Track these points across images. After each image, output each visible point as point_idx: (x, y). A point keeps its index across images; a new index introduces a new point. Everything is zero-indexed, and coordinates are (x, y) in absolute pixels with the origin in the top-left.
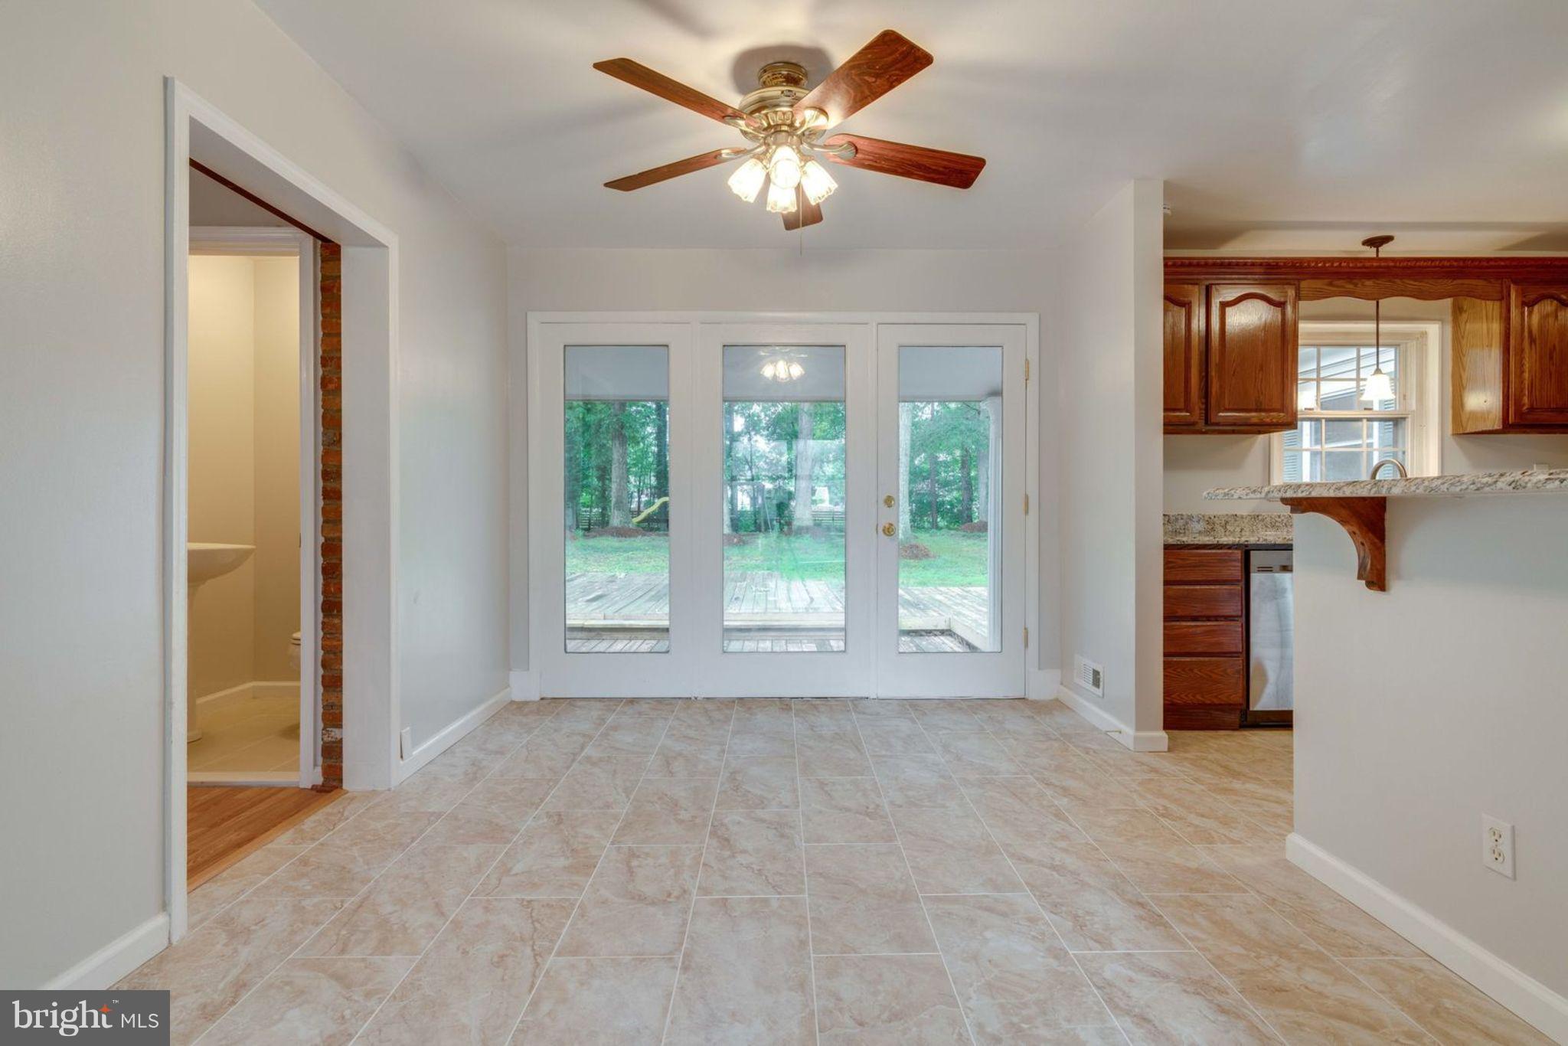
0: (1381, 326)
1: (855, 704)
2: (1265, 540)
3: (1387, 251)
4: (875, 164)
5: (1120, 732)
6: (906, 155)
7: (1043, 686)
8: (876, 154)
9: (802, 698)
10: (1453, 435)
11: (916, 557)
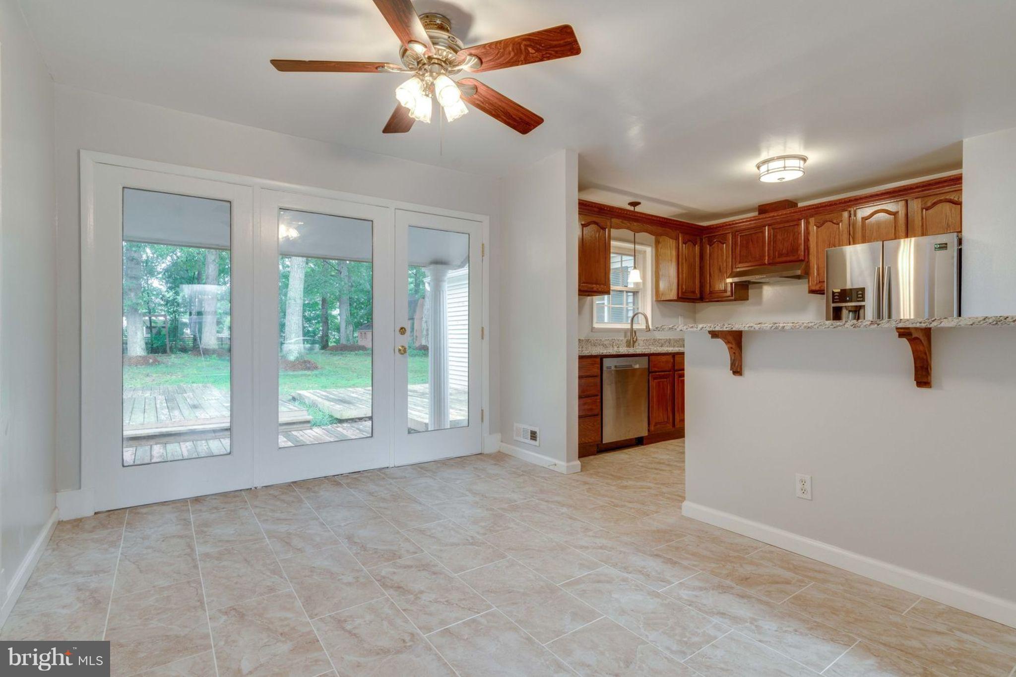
0: (636, 246)
1: (381, 474)
2: (609, 352)
3: (638, 209)
4: (482, 104)
5: (556, 465)
6: (503, 104)
7: (492, 444)
8: (486, 98)
9: (342, 474)
10: (656, 301)
11: (309, 369)
